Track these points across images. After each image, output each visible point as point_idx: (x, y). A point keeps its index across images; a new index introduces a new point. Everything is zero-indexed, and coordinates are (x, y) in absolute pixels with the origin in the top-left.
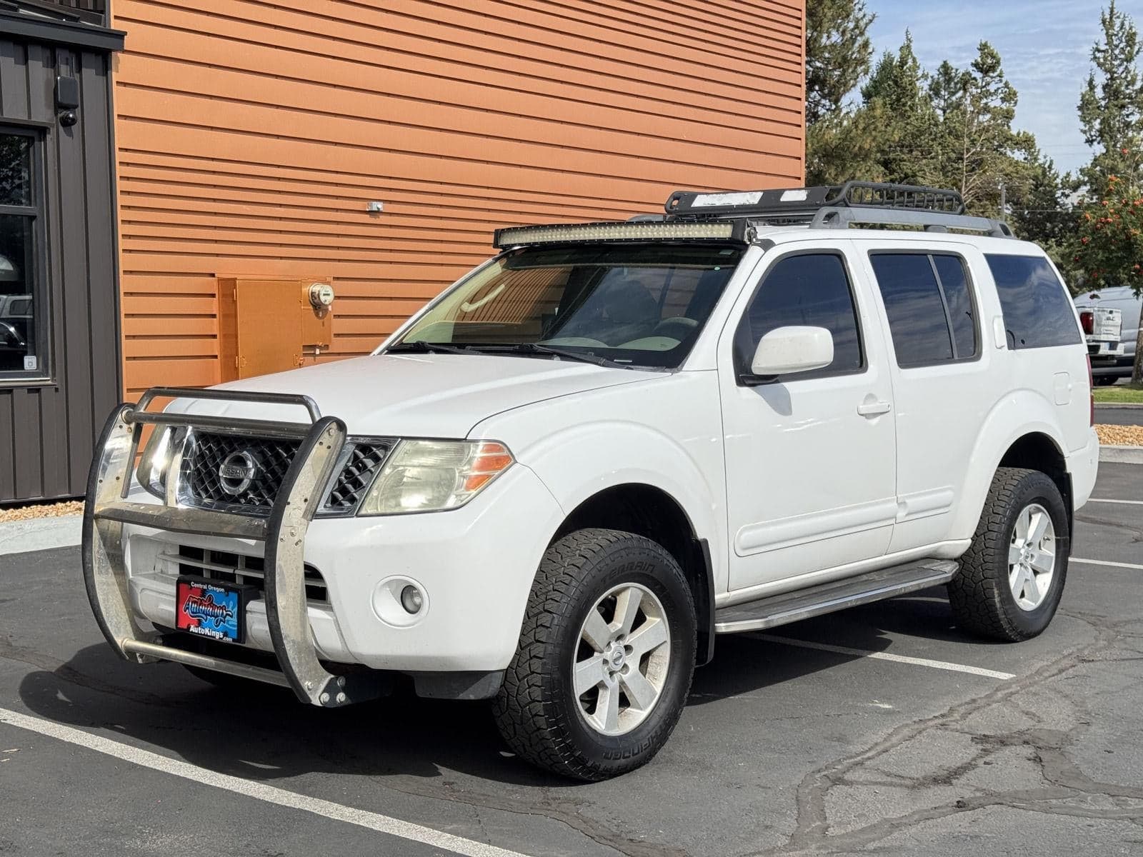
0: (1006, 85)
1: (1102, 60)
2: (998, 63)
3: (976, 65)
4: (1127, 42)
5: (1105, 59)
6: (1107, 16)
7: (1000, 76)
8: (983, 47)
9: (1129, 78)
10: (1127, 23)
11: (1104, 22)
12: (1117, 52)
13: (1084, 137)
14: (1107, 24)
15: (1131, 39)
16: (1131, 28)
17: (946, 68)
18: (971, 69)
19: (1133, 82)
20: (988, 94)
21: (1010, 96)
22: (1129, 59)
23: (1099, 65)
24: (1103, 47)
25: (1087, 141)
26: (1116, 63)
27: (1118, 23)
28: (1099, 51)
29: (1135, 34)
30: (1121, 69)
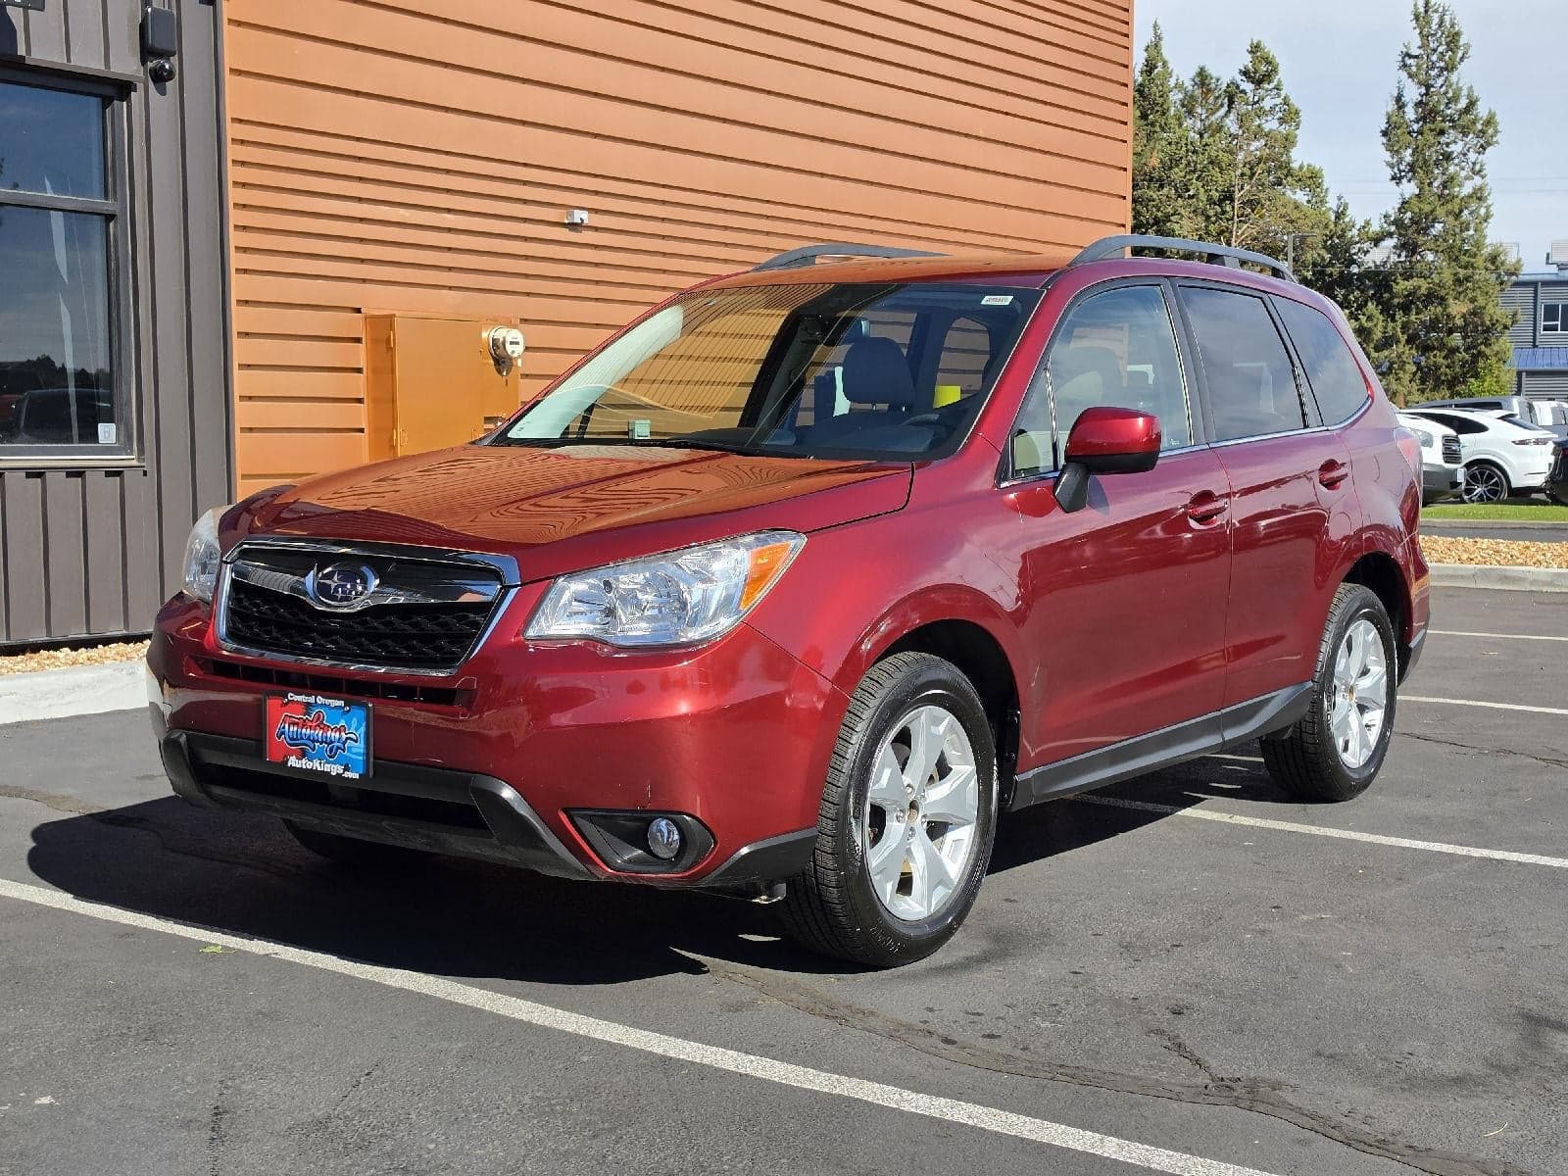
0: (1286, 102)
1: (1414, 69)
2: (1275, 70)
3: (1245, 73)
4: (1448, 44)
5: (1419, 67)
6: (1422, 10)
7: (1277, 88)
8: (1255, 49)
9: (1450, 95)
10: (1447, 18)
11: (1417, 18)
12: (1434, 58)
13: (1389, 172)
14: (1421, 19)
15: (1453, 40)
16: (1452, 26)
17: (1202, 78)
18: (1239, 78)
19: (1455, 99)
20: (1261, 113)
21: (1290, 115)
22: (1450, 68)
23: (1410, 76)
24: (1415, 51)
25: (1393, 178)
26: (1433, 73)
27: (1435, 18)
28: (1410, 56)
29: (1458, 34)
30: (1440, 81)
